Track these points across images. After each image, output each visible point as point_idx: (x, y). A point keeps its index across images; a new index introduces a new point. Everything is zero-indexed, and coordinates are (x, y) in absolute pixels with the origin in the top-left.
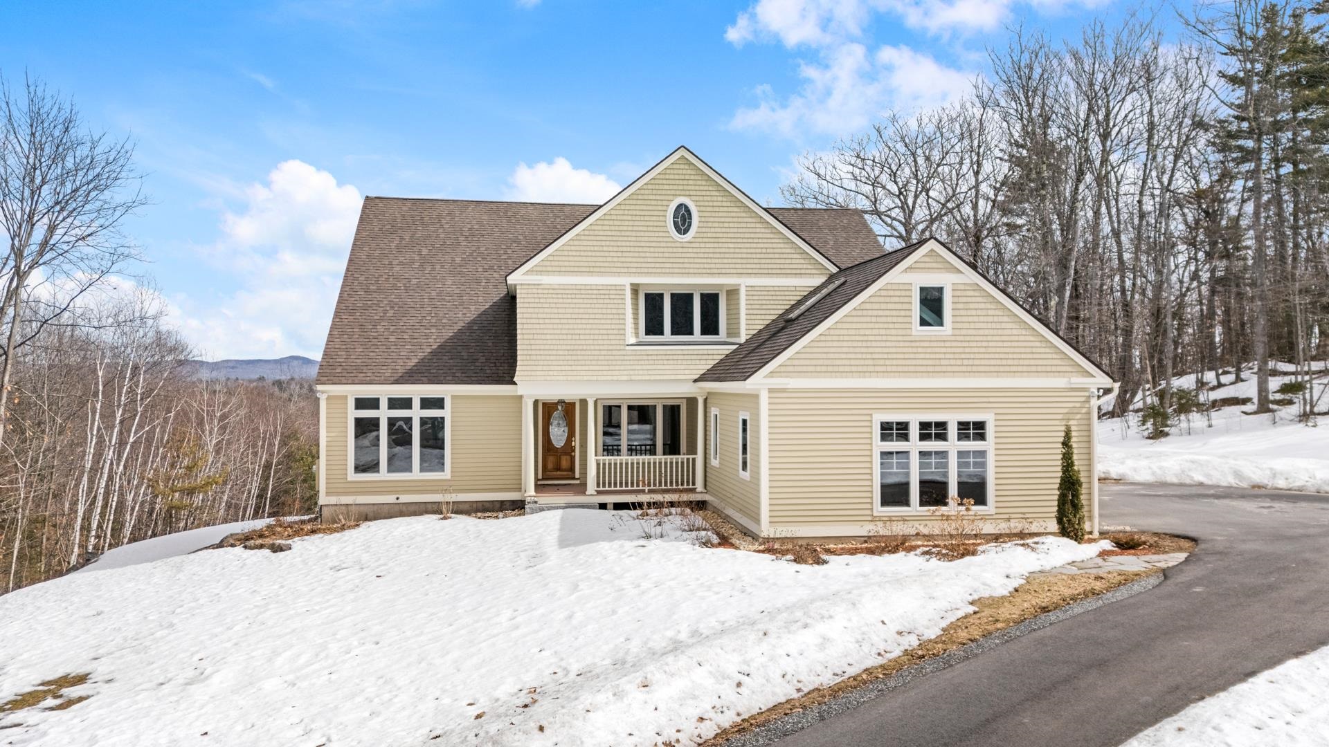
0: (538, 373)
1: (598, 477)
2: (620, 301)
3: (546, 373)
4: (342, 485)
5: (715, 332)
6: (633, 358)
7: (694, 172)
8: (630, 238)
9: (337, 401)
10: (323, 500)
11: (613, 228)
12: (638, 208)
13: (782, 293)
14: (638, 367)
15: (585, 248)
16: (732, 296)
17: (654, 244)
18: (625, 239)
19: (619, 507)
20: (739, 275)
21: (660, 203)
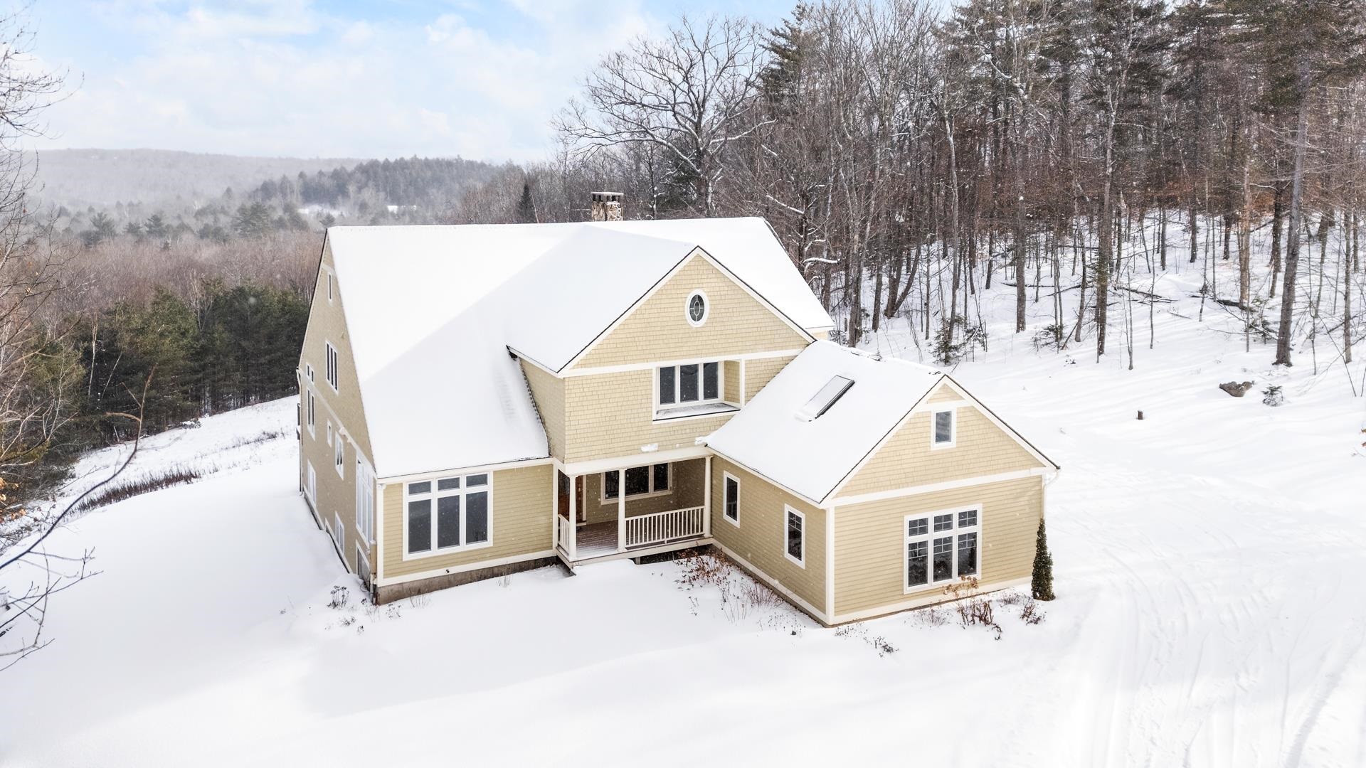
0: (583, 454)
1: (627, 533)
2: (648, 384)
3: (589, 453)
4: (398, 566)
5: (715, 395)
6: (657, 431)
7: (706, 267)
8: (656, 329)
9: (393, 489)
10: (381, 581)
11: (643, 321)
12: (662, 301)
13: (772, 363)
14: (662, 439)
15: (620, 341)
16: (731, 366)
17: (675, 332)
18: (653, 329)
19: (645, 560)
20: (741, 352)
21: (680, 296)
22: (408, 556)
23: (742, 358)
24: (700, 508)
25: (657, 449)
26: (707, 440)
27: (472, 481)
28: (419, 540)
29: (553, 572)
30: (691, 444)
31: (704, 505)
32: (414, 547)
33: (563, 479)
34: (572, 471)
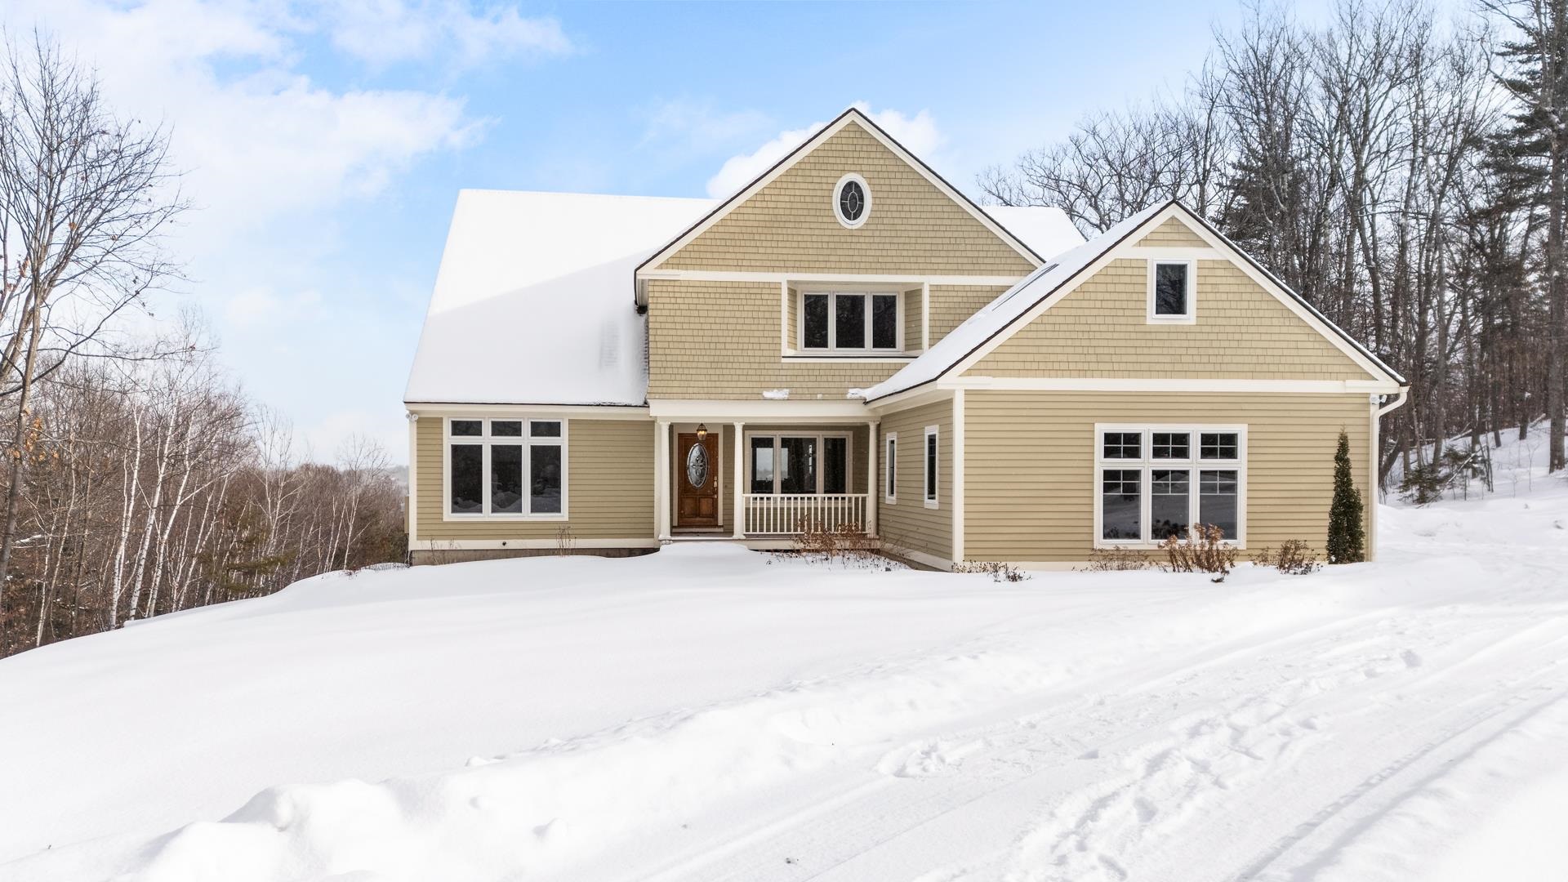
0: (675, 390)
1: (747, 520)
2: (774, 303)
3: (684, 390)
4: (437, 527)
5: (891, 343)
6: (790, 373)
7: (866, 142)
8: (787, 225)
9: (429, 422)
11: (766, 211)
12: (797, 186)
13: (975, 294)
14: (796, 385)
15: (732, 236)
17: (817, 232)
18: (782, 225)
20: (922, 271)
21: (824, 180)
22: (450, 516)
23: (927, 281)
24: (860, 496)
25: (786, 396)
26: (866, 392)
27: (538, 429)
28: (466, 497)
30: (841, 398)
31: (867, 492)
32: (458, 505)
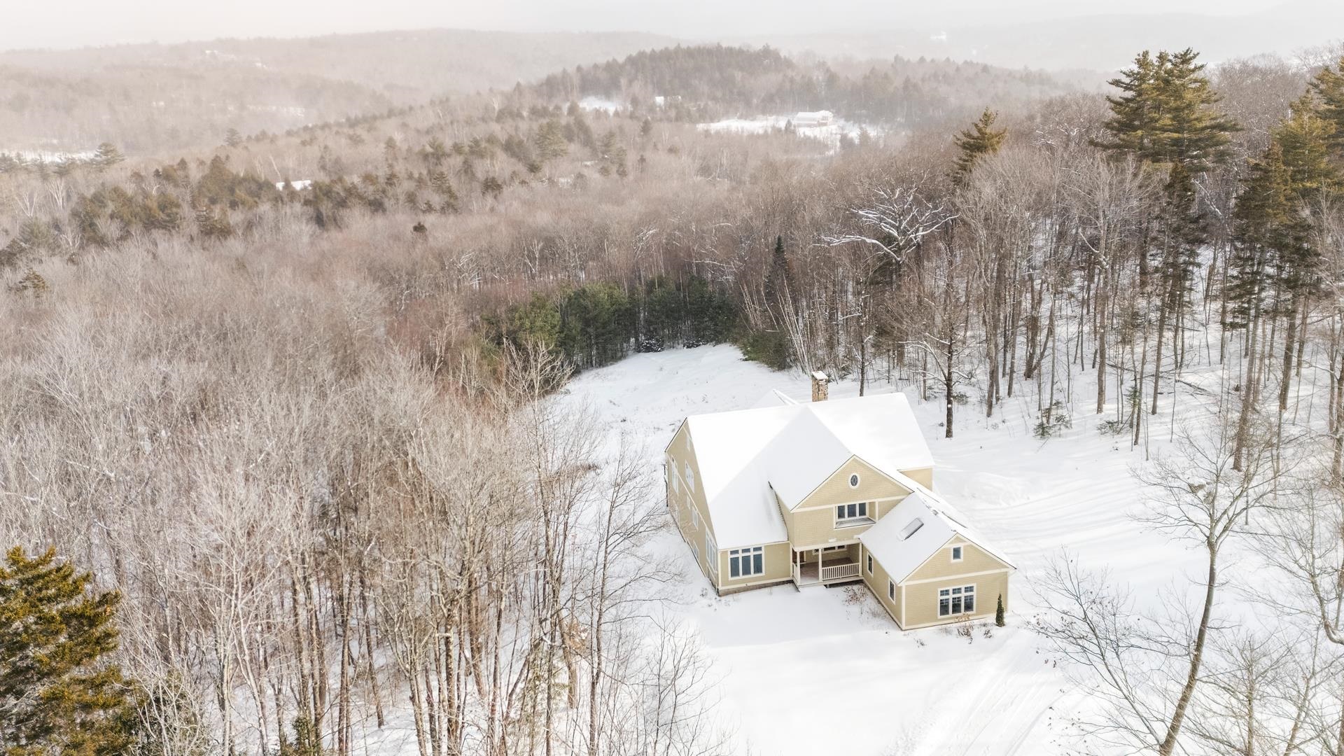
2: (831, 513)
4: (727, 583)
5: (864, 514)
6: (836, 533)
7: (858, 464)
8: (835, 490)
9: (724, 553)
10: (721, 588)
11: (828, 488)
12: (837, 479)
13: (892, 502)
14: (839, 536)
15: (819, 496)
16: (872, 504)
17: (844, 491)
18: (833, 491)
19: (831, 586)
20: (877, 499)
21: (846, 475)
22: (730, 579)
23: (877, 501)
24: (857, 564)
25: (836, 541)
26: (860, 536)
27: (755, 549)
28: (735, 572)
29: (789, 587)
30: (852, 538)
31: (859, 563)
32: (733, 575)
33: (795, 553)
34: (798, 550)
